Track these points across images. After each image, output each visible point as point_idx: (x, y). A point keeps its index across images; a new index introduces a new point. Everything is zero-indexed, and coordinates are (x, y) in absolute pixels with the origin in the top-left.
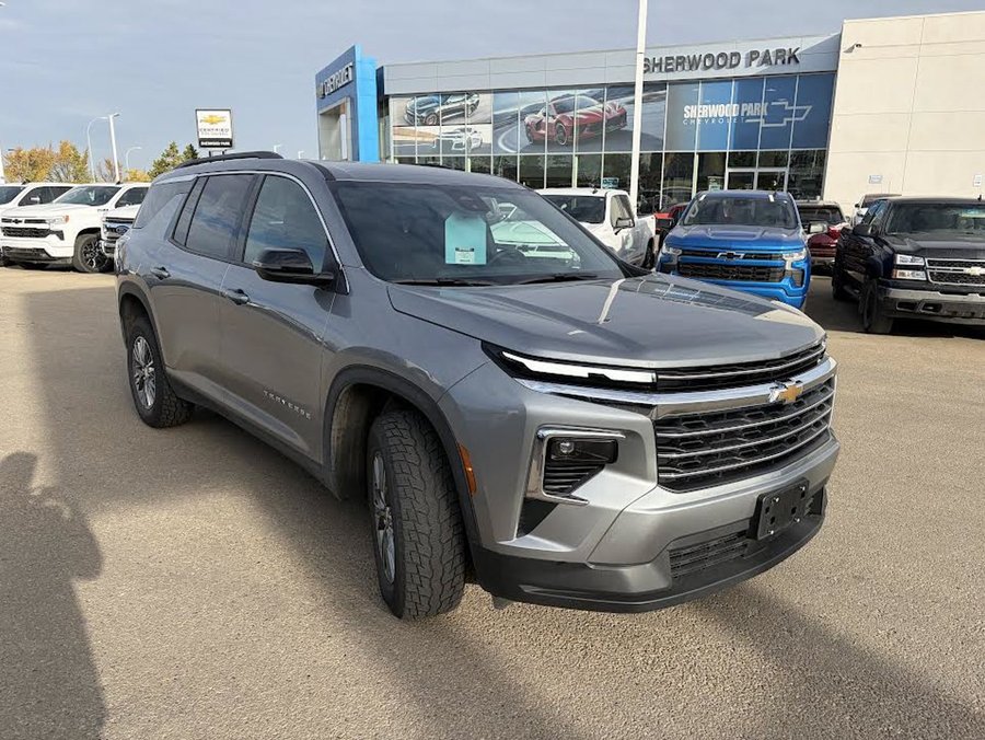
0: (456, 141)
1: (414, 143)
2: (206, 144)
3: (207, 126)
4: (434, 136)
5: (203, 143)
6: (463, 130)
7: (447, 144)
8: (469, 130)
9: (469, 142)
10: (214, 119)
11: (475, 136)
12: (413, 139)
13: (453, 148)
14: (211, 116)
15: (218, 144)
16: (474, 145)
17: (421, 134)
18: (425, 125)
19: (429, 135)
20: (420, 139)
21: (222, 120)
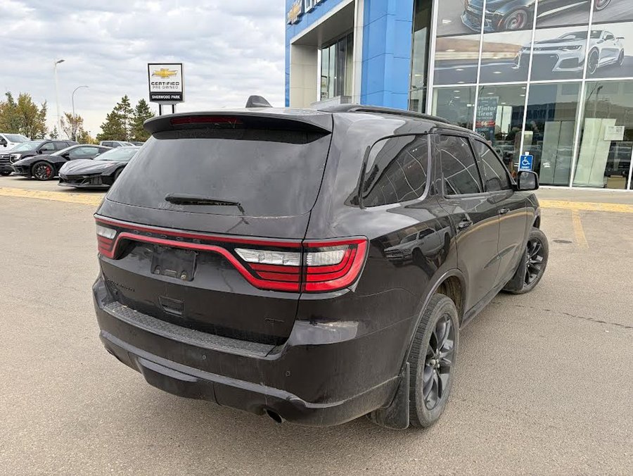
0: (563, 55)
1: (475, 62)
2: (156, 97)
3: (158, 79)
4: (517, 48)
5: (154, 97)
6: (583, 36)
7: (544, 63)
8: (596, 35)
9: (594, 55)
10: (166, 73)
11: (609, 44)
12: (473, 55)
13: (557, 68)
14: (162, 70)
15: (168, 97)
16: (602, 61)
17: (490, 47)
18: (502, 29)
19: (506, 47)
20: (488, 55)
21: (173, 74)
